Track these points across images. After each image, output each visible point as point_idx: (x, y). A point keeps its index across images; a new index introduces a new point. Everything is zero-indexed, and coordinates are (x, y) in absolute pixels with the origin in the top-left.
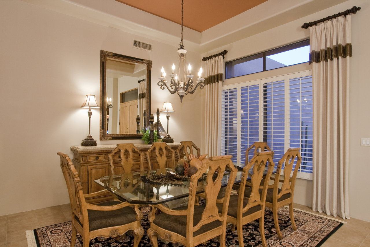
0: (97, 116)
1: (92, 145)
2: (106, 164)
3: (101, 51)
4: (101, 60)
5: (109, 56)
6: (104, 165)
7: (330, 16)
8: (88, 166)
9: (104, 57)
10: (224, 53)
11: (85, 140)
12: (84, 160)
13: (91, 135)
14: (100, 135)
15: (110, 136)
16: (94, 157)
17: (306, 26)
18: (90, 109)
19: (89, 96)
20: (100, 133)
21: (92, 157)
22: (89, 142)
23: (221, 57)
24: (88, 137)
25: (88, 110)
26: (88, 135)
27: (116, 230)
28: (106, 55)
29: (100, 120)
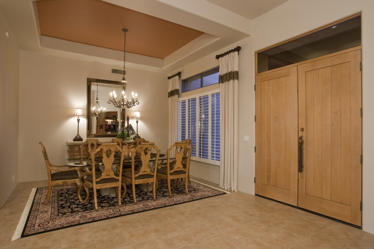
0: (84, 122)
1: (79, 141)
2: (86, 152)
3: (88, 78)
4: (87, 84)
5: (94, 82)
6: (85, 153)
7: (233, 49)
8: (74, 153)
9: (89, 82)
10: (179, 74)
11: (76, 137)
12: (71, 149)
13: (79, 134)
14: (87, 134)
15: (94, 135)
16: (78, 148)
17: (218, 57)
18: (78, 117)
19: (77, 109)
20: (87, 133)
21: (77, 148)
22: (78, 138)
23: (177, 77)
24: (77, 135)
25: (77, 118)
26: (77, 134)
27: (66, 182)
28: (90, 81)
29: (87, 124)
